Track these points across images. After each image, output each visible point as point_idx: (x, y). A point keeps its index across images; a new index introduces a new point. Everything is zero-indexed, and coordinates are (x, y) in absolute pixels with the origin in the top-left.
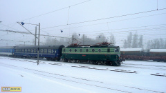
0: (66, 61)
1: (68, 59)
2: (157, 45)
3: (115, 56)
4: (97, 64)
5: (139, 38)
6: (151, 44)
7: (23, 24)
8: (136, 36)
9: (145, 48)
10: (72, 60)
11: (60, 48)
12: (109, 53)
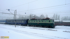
0: (30, 26)
1: (31, 25)
2: (65, 19)
3: (52, 24)
4: (44, 27)
5: (58, 16)
6: (63, 19)
7: (9, 10)
8: (57, 15)
9: (60, 20)
10: (33, 25)
11: (27, 20)
12: (49, 23)
